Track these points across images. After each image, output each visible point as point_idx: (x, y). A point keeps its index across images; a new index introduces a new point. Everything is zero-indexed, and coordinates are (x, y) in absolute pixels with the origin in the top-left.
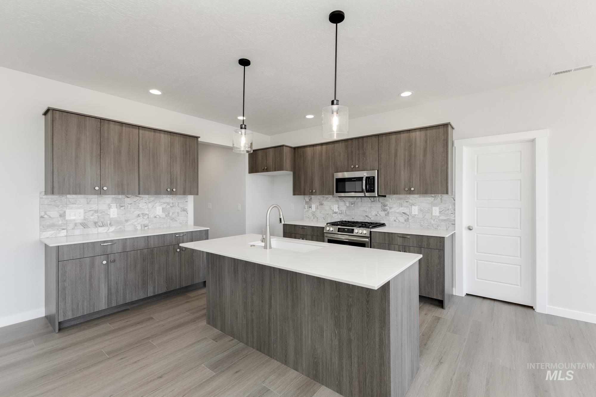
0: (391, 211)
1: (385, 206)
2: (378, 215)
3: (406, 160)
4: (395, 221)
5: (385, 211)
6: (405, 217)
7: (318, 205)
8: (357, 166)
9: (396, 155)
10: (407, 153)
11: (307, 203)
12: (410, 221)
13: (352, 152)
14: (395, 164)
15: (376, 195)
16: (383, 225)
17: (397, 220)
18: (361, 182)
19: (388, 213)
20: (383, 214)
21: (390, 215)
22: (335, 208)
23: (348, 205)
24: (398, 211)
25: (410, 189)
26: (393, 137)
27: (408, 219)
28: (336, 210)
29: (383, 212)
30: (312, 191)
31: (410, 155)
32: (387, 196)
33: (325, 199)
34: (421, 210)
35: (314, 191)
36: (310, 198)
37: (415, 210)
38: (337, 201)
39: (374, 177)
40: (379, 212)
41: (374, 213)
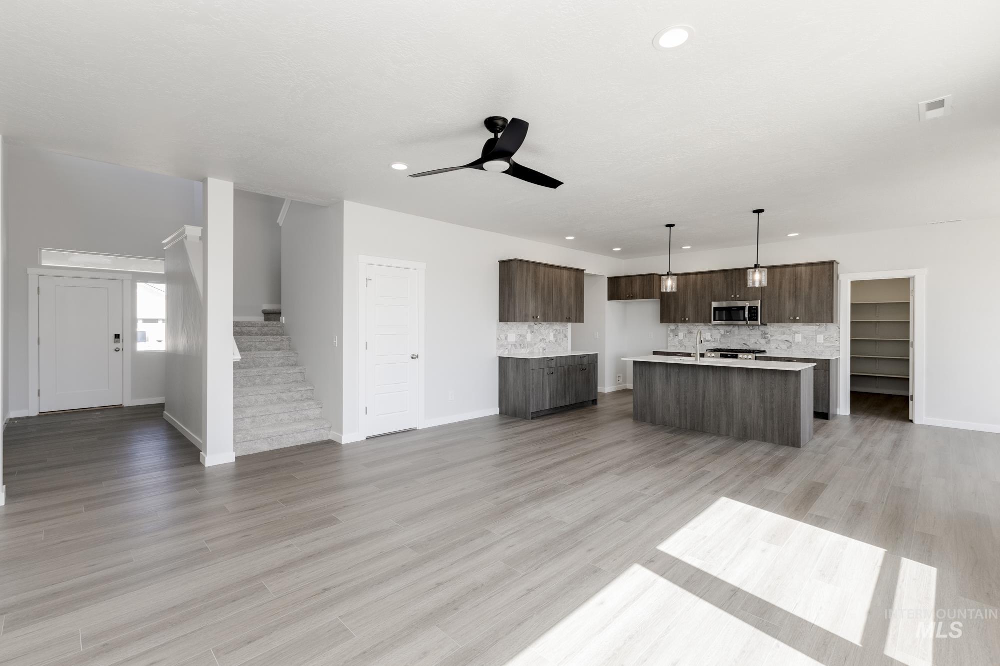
0: (772, 338)
1: (765, 334)
2: (757, 342)
3: (791, 292)
4: (776, 348)
5: (766, 339)
6: (788, 344)
7: (687, 333)
8: (738, 296)
9: (780, 287)
10: (792, 285)
11: (672, 331)
12: (793, 348)
13: (732, 282)
14: (779, 296)
15: (760, 324)
16: (764, 352)
17: (779, 348)
18: (743, 311)
19: (769, 340)
20: (763, 341)
21: (771, 342)
22: (707, 335)
23: (723, 333)
24: (779, 339)
25: (795, 318)
26: (778, 270)
27: (791, 346)
28: (709, 338)
29: (763, 340)
30: (685, 319)
31: (795, 287)
32: (768, 324)
33: (695, 327)
34: (804, 338)
35: (687, 319)
36: (676, 326)
37: (798, 338)
38: (709, 329)
39: (757, 307)
40: (759, 340)
41: (753, 341)
